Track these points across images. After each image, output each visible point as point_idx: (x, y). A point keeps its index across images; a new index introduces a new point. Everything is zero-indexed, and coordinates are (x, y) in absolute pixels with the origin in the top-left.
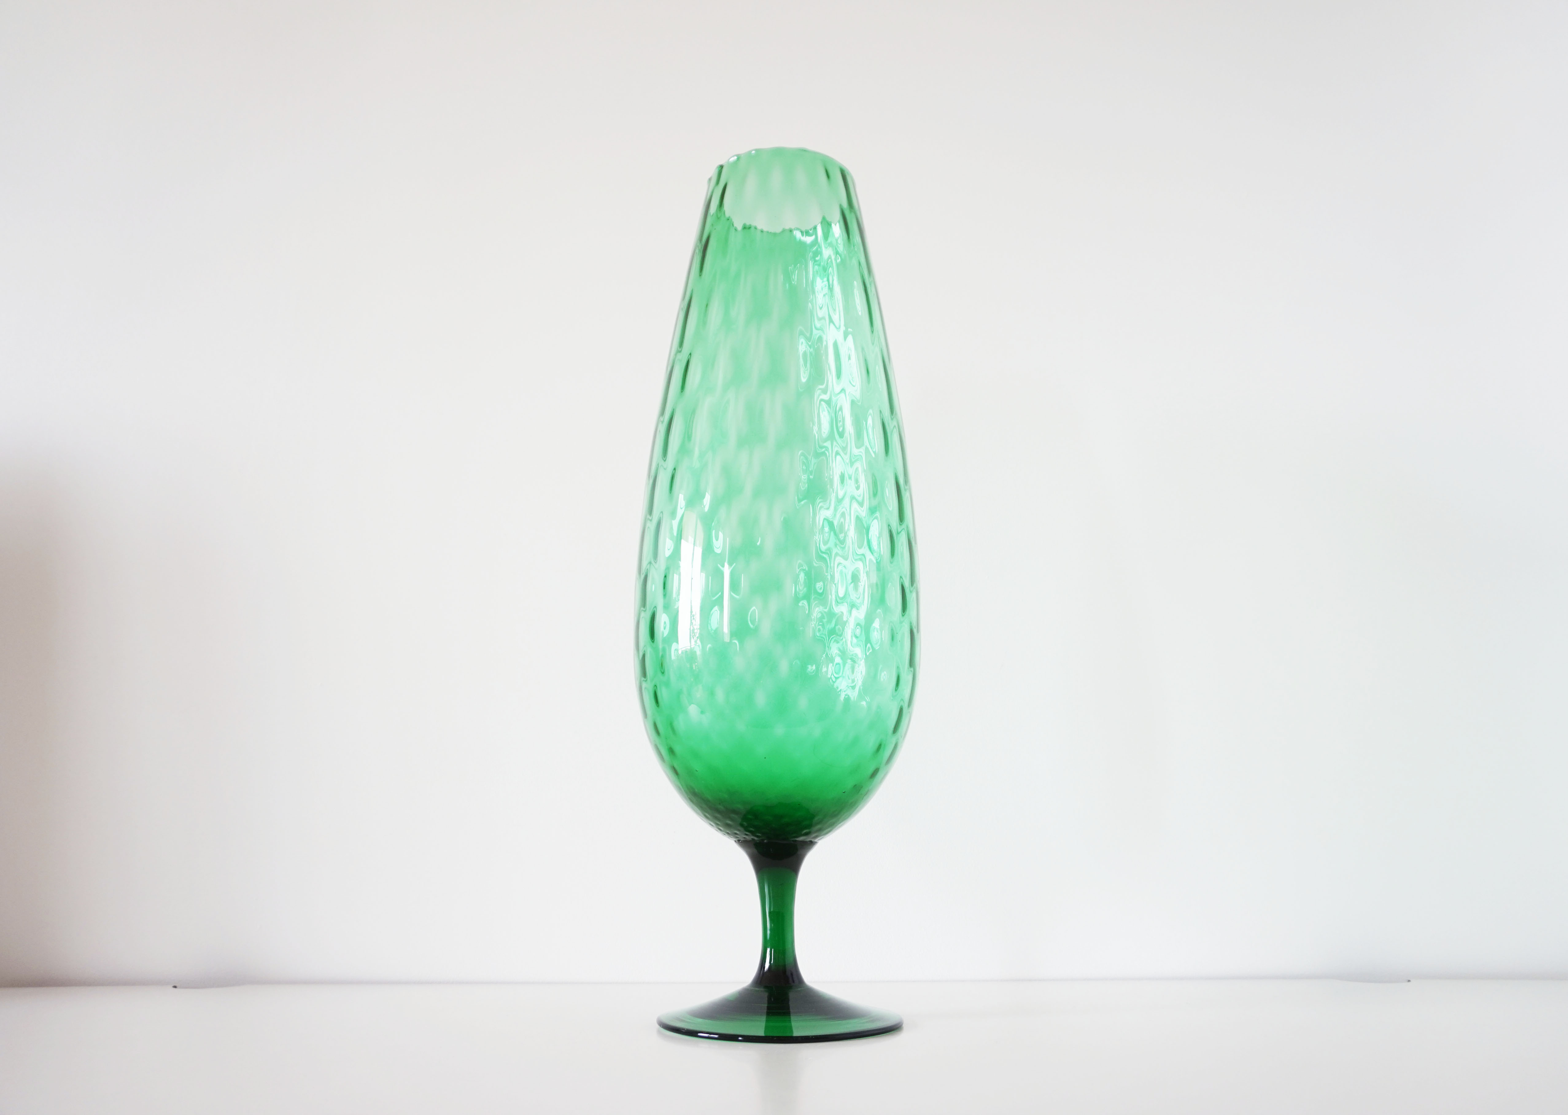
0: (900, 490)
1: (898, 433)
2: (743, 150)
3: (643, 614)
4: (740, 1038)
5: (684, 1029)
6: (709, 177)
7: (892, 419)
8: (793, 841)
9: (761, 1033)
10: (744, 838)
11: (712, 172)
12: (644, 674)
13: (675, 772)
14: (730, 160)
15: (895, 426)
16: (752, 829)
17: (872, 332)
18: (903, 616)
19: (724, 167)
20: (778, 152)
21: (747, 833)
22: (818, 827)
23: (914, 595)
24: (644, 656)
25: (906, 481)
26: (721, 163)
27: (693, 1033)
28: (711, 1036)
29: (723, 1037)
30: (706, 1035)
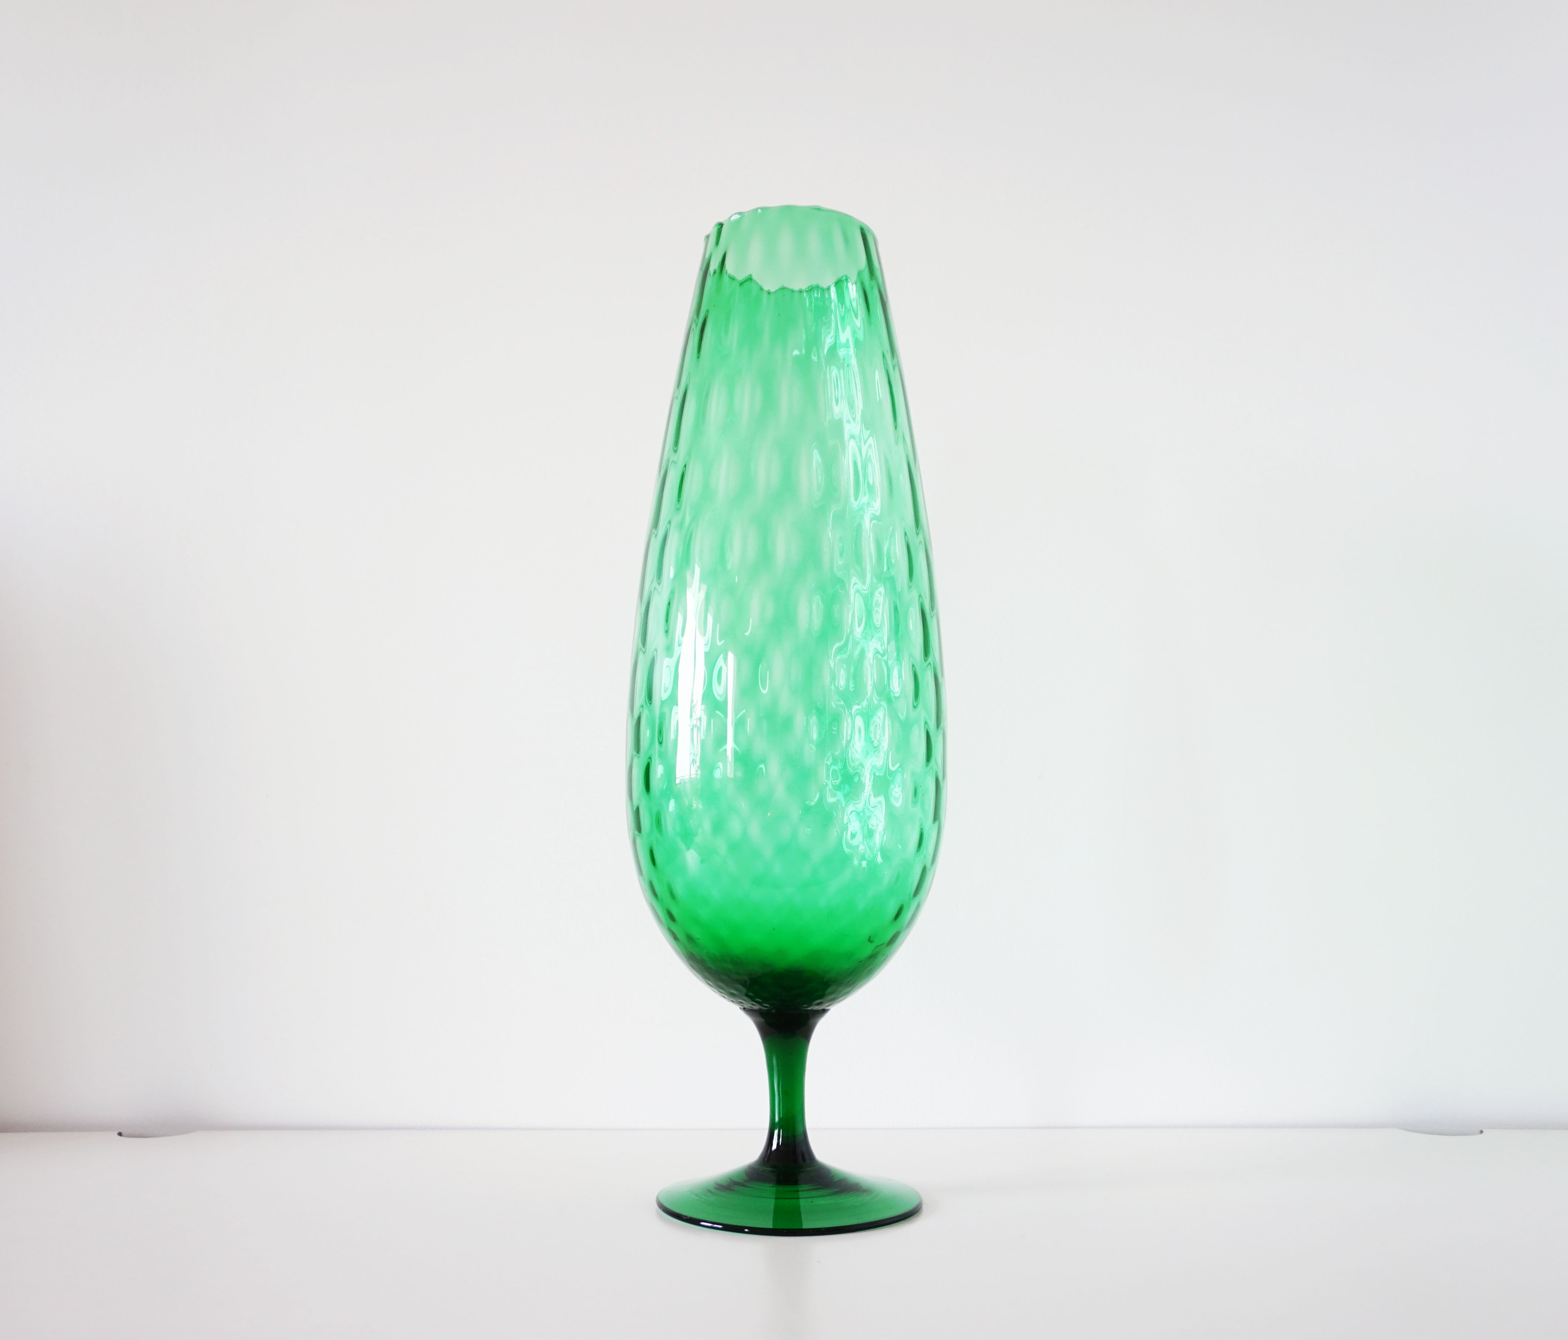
0: (926, 619)
1: (924, 551)
2: (746, 208)
3: (635, 760)
4: (746, 1230)
5: (686, 1216)
6: (707, 234)
7: (917, 534)
8: (804, 1010)
9: (769, 1225)
10: (751, 1007)
11: (711, 229)
12: (639, 828)
13: (675, 938)
14: (732, 219)
15: (921, 542)
16: (758, 1000)
17: (896, 427)
18: (927, 765)
19: (724, 226)
20: (788, 210)
21: (754, 1003)
22: (832, 996)
23: (940, 738)
24: (638, 809)
25: (932, 607)
26: (721, 221)
27: (696, 1222)
28: (715, 1226)
29: (728, 1228)
30: (710, 1225)
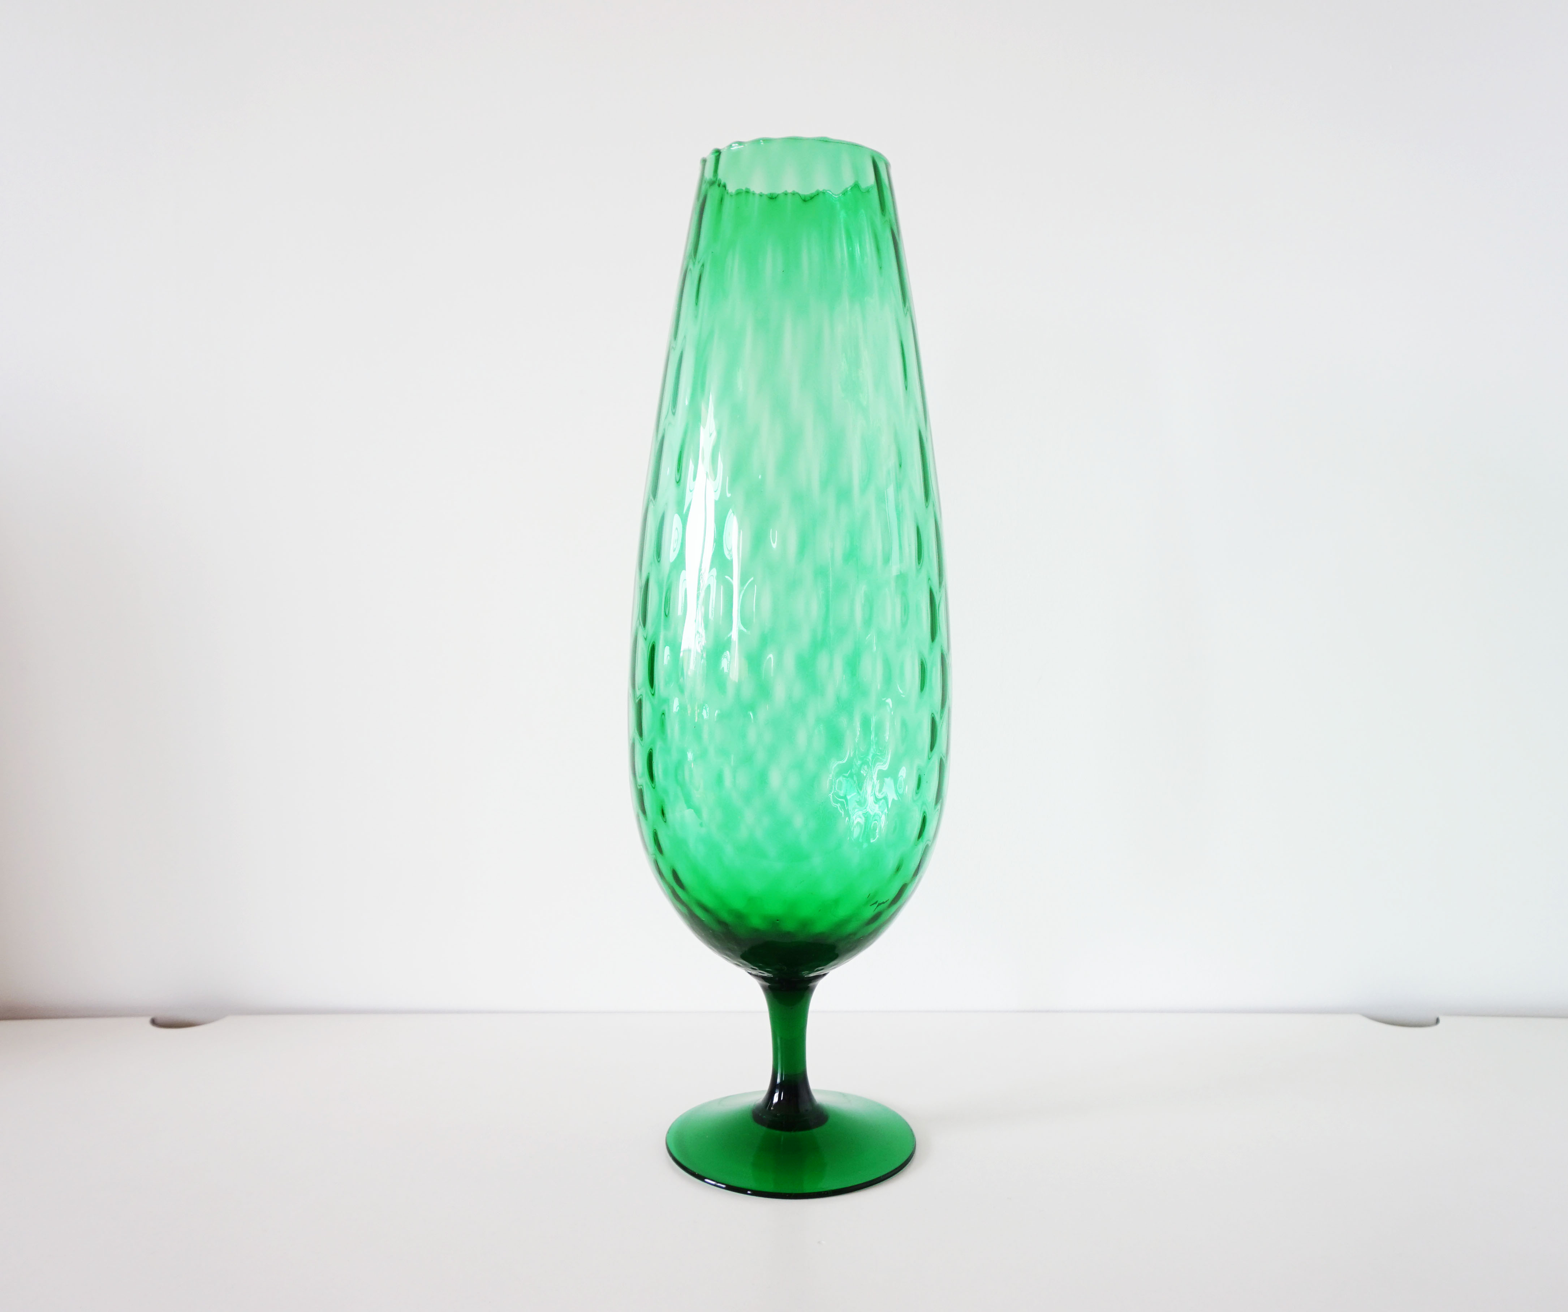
4: (749, 1192)
28: (719, 1184)
29: (730, 1188)
30: (714, 1183)
